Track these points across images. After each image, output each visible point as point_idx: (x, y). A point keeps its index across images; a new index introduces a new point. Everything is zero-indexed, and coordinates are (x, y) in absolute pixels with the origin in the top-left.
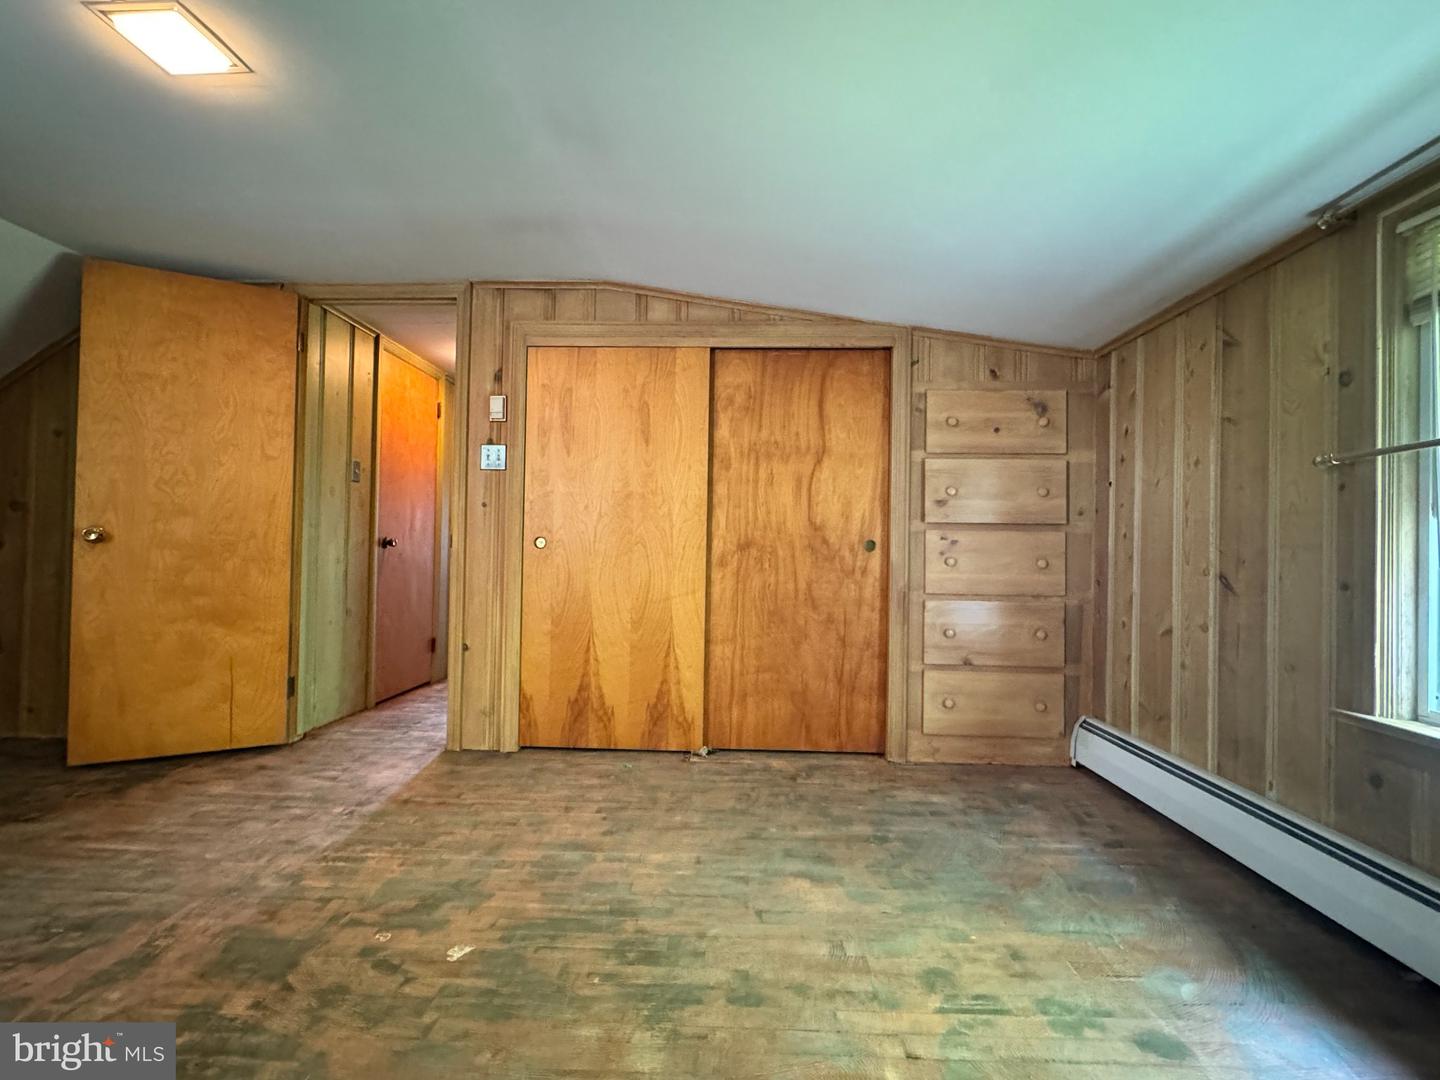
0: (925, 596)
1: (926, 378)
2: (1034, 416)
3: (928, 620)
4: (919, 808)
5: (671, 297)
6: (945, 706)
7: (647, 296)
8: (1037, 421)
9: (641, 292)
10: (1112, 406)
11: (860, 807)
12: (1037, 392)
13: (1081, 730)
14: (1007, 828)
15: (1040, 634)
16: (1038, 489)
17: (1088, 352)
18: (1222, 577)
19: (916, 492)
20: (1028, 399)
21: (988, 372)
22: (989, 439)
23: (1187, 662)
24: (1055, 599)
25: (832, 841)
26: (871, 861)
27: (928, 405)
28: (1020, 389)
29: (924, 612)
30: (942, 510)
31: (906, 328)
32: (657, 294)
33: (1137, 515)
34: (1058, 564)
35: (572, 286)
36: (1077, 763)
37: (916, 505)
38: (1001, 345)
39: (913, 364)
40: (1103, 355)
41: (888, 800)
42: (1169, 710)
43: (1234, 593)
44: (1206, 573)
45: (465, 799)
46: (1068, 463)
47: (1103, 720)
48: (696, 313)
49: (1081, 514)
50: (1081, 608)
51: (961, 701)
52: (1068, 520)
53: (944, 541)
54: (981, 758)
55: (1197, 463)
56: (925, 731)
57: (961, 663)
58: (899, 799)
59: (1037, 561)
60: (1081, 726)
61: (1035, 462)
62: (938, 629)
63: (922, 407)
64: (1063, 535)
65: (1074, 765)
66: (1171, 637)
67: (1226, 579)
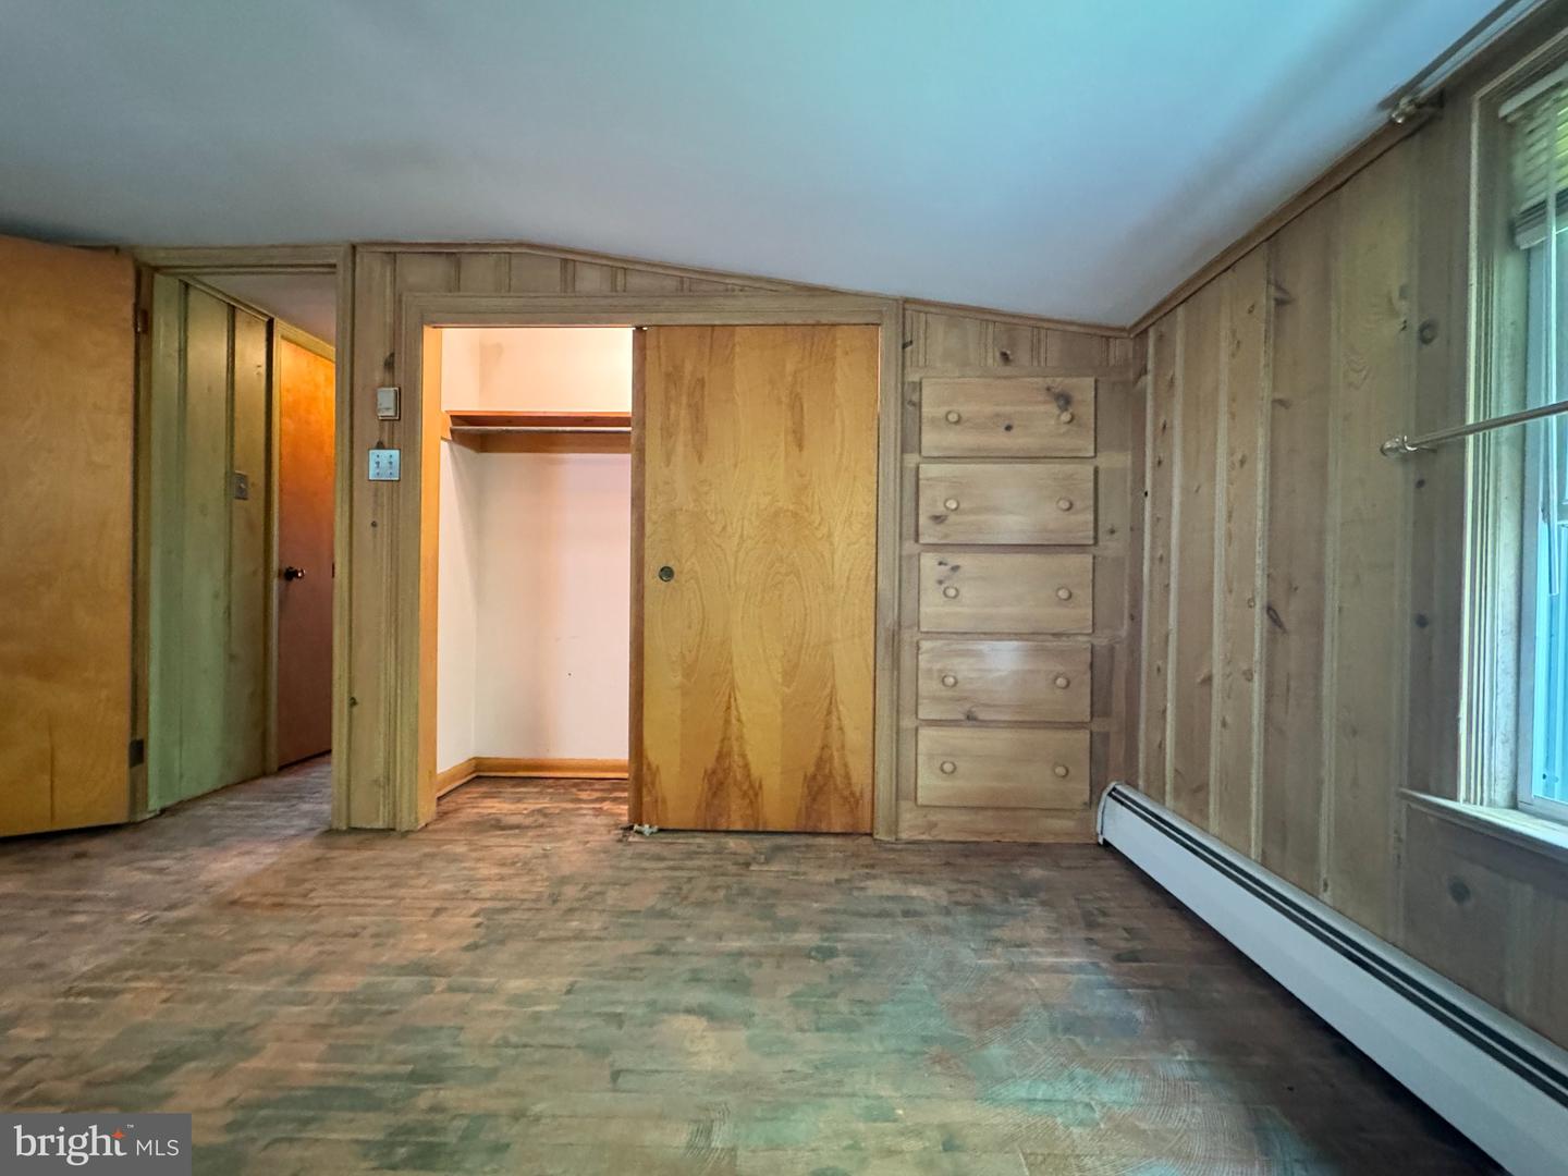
0: (920, 636)
1: (921, 363)
2: (1056, 411)
3: (923, 664)
4: (888, 906)
5: (604, 262)
6: (942, 770)
7: (574, 261)
8: (1059, 416)
9: (570, 257)
10: (1149, 397)
11: (815, 905)
12: (1059, 380)
13: (1110, 800)
14: (996, 933)
15: (1061, 682)
16: (1058, 502)
17: (1122, 329)
18: (1270, 610)
19: (909, 505)
20: (1048, 389)
21: (998, 354)
22: (1000, 440)
23: (1229, 719)
24: (1080, 638)
25: (757, 957)
26: (800, 987)
27: (924, 397)
28: (1038, 376)
29: (917, 654)
30: (939, 528)
31: (896, 300)
32: (588, 259)
33: (1175, 532)
34: (1084, 595)
35: (481, 248)
36: (1105, 840)
37: (909, 521)
38: (1015, 321)
39: (904, 346)
40: (1139, 332)
41: (856, 893)
42: (1208, 780)
43: (1285, 631)
44: (1250, 603)
45: (311, 898)
46: (1096, 471)
47: (1135, 787)
48: (635, 281)
49: (1112, 532)
50: (1112, 649)
51: (962, 766)
52: (1096, 538)
53: (942, 567)
54: (989, 834)
55: (1242, 462)
56: (920, 801)
57: (962, 717)
58: (870, 892)
59: (1059, 589)
60: (1110, 794)
61: (1056, 468)
62: (936, 675)
63: (915, 398)
64: (1089, 559)
65: (1101, 841)
66: (1210, 689)
67: (1274, 611)
